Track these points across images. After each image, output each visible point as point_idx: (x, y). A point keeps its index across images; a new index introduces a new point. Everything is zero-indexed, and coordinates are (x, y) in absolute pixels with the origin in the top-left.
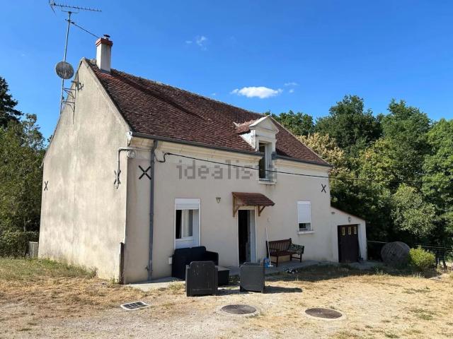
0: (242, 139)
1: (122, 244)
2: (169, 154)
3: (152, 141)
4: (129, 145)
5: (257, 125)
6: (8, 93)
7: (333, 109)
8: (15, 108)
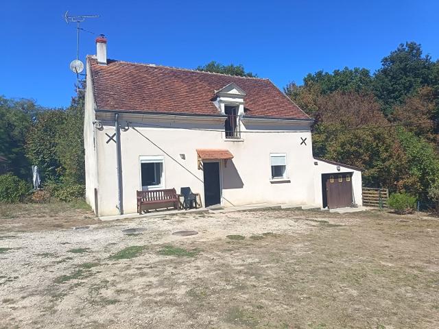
0: (213, 104)
1: (95, 189)
2: (131, 123)
4: (96, 119)
7: (385, 60)
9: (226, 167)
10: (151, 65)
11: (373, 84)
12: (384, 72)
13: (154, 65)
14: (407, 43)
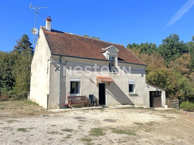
0: (103, 55)
1: (48, 95)
2: (67, 61)
3: (60, 56)
4: (51, 58)
5: (108, 49)
6: (29, 40)
7: (164, 41)
8: (31, 46)
9: (109, 86)
10: (71, 34)
11: (158, 50)
12: (164, 46)
13: (72, 34)
14: (173, 34)
